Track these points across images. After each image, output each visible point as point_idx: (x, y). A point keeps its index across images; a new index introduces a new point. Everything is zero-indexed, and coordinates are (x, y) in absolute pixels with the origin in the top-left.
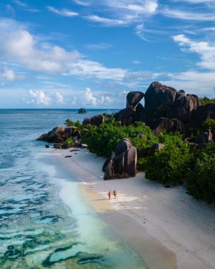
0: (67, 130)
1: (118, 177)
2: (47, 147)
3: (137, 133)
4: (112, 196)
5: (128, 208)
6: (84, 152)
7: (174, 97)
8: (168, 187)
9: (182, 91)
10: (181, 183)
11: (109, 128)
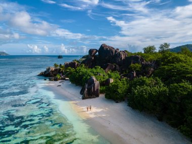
0: (56, 70)
1: (90, 98)
2: (45, 80)
3: (98, 73)
4: (89, 109)
5: (99, 115)
6: (67, 83)
7: (114, 52)
8: (117, 102)
9: (118, 49)
10: (124, 100)
11: (82, 70)
